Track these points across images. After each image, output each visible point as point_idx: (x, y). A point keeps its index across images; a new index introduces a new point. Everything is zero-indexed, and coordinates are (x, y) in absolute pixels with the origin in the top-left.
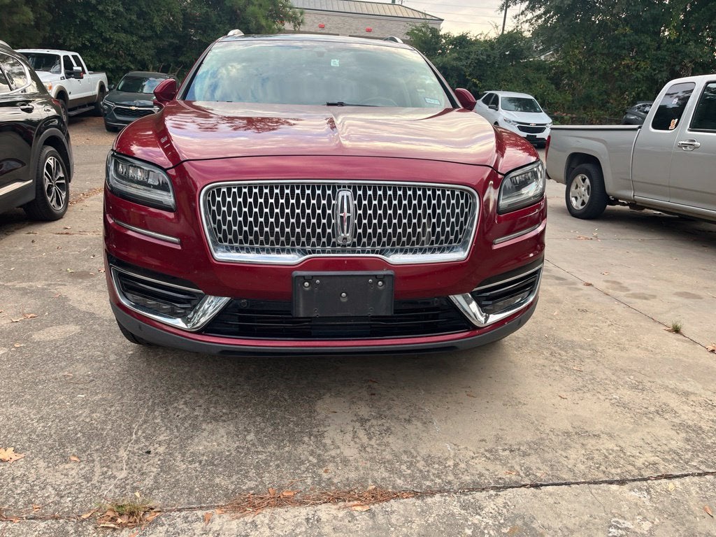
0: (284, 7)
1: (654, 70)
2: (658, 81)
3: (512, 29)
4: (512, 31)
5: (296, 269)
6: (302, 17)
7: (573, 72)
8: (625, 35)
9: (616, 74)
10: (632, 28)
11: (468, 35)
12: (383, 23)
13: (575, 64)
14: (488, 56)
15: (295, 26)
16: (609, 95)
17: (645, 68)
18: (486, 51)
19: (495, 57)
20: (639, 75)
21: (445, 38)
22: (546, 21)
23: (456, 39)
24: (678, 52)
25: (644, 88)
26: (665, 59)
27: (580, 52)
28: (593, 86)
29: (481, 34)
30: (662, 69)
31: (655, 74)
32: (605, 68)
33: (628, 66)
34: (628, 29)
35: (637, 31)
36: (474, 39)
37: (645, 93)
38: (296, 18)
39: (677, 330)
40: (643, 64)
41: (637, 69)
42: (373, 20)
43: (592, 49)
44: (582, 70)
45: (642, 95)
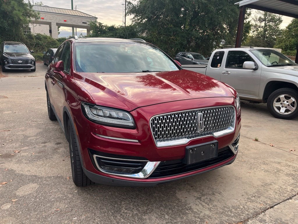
0: (30, 11)
1: (182, 40)
2: (183, 44)
3: (131, 24)
4: (131, 25)
5: (187, 146)
6: (39, 16)
7: (155, 41)
8: (171, 28)
9: (169, 42)
10: (173, 25)
11: (115, 26)
12: (71, 18)
13: (155, 38)
14: (124, 34)
15: (36, 19)
16: (168, 49)
17: (179, 40)
18: (123, 32)
19: (126, 35)
20: (177, 42)
21: (105, 27)
22: (141, 21)
23: (110, 27)
24: (189, 34)
25: (179, 47)
26: (185, 36)
27: (156, 34)
28: (162, 46)
29: (119, 26)
30: (185, 40)
31: (182, 42)
32: (165, 40)
33: (173, 39)
34: (172, 26)
35: (175, 26)
36: (117, 27)
37: (180, 49)
38: (36, 16)
39: (256, 140)
40: (178, 38)
41: (176, 40)
42: (67, 17)
43: (160, 33)
44: (158, 40)
45: (179, 49)
